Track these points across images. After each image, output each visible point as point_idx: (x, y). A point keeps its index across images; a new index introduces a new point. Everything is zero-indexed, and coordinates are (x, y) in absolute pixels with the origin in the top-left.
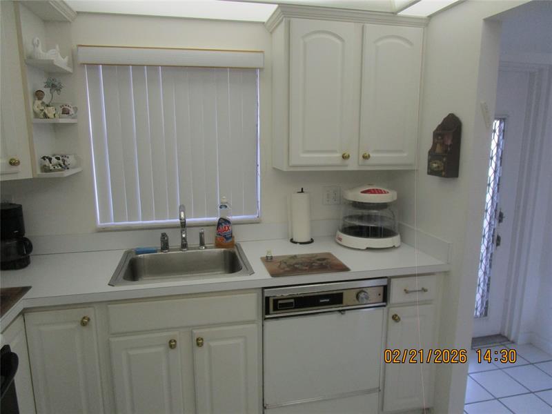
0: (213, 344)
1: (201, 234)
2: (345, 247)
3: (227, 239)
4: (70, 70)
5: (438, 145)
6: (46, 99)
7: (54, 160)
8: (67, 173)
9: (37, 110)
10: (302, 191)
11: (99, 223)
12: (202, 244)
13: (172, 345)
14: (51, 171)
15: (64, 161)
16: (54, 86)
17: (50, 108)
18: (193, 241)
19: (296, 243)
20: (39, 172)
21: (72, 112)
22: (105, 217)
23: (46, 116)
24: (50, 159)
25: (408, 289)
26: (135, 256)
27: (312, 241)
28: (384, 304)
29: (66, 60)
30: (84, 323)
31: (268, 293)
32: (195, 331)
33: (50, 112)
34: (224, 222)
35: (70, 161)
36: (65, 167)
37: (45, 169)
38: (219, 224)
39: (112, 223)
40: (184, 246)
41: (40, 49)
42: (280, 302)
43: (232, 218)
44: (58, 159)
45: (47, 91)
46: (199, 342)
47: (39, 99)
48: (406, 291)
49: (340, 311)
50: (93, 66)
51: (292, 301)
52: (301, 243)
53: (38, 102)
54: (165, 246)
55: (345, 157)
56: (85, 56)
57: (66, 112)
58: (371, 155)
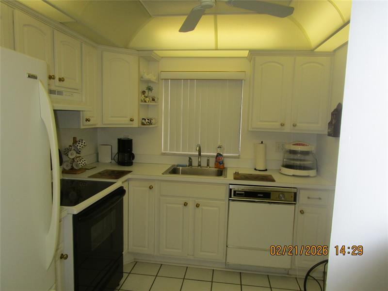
0: (204, 208)
1: (208, 160)
2: (282, 174)
3: (220, 164)
4: (157, 82)
5: (334, 120)
6: (146, 95)
7: (147, 120)
8: (151, 126)
9: (142, 99)
10: (262, 142)
11: (163, 151)
12: (208, 165)
13: (186, 204)
14: (145, 125)
15: (150, 121)
16: (150, 89)
17: (147, 98)
18: (204, 164)
19: (257, 170)
20: (140, 125)
21: (156, 100)
22: (166, 148)
23: (145, 102)
24: (145, 120)
25: (310, 197)
26: (176, 167)
27: (266, 170)
28: (295, 203)
29: (155, 78)
30: (151, 188)
31: (231, 187)
32: (197, 200)
33: (147, 99)
34: (219, 155)
35: (153, 121)
36: (150, 123)
37: (143, 124)
38: (217, 156)
39: (168, 152)
40: (199, 165)
41: (145, 75)
42: (237, 192)
43: (225, 155)
44: (148, 120)
45: (147, 91)
46: (198, 206)
47: (144, 94)
48: (309, 198)
49: (269, 202)
50: (166, 80)
51: (243, 193)
52: (259, 170)
53: (143, 96)
54: (191, 164)
55: (282, 125)
56: (163, 76)
57: (153, 100)
58: (298, 124)
